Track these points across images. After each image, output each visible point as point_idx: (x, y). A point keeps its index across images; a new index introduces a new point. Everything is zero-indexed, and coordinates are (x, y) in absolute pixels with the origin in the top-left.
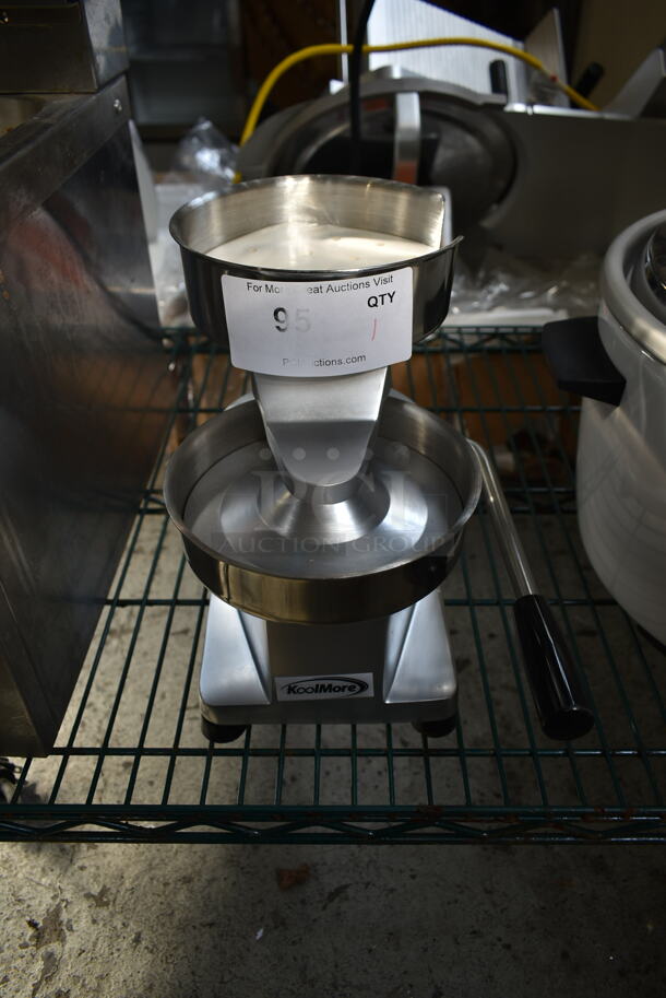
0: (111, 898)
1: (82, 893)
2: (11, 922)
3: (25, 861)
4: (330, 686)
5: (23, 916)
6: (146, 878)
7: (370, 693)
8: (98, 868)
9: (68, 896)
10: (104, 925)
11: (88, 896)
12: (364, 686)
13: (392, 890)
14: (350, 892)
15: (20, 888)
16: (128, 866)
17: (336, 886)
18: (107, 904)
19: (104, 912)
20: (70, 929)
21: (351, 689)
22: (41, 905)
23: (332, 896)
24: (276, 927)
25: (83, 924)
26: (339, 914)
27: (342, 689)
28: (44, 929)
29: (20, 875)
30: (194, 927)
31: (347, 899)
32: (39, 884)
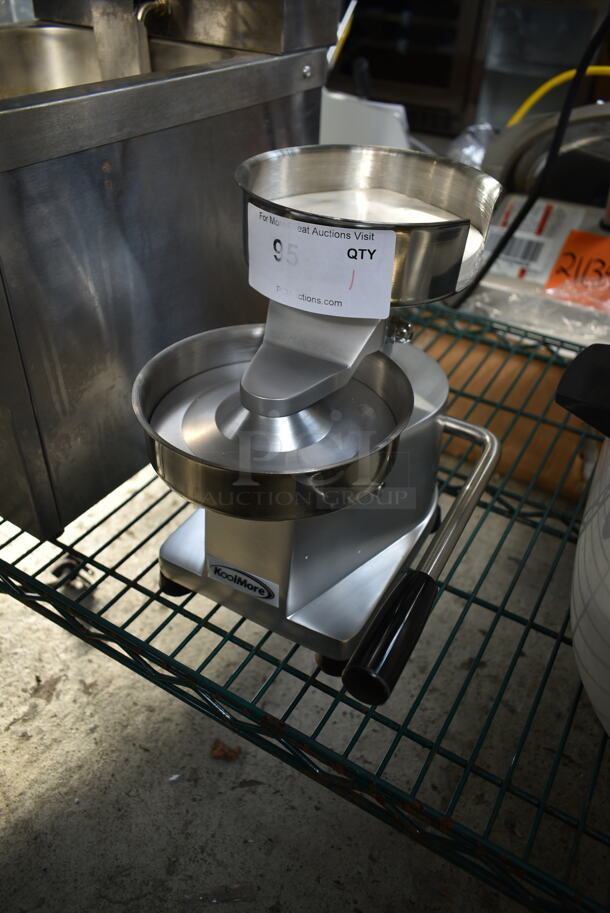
0: (95, 692)
1: (80, 678)
2: (27, 670)
3: (59, 636)
4: (245, 581)
5: (36, 671)
6: (125, 692)
7: (275, 603)
8: (99, 667)
9: (70, 674)
10: (79, 707)
11: (82, 682)
12: (271, 595)
13: (293, 808)
14: (260, 789)
15: (46, 652)
16: (119, 676)
17: (252, 777)
18: (89, 694)
19: (84, 699)
20: (58, 697)
21: (261, 592)
22: (51, 670)
23: (244, 784)
24: (189, 780)
25: (67, 698)
26: (240, 800)
27: (255, 589)
28: (44, 686)
29: (51, 644)
30: (134, 745)
31: (254, 793)
32: (58, 656)
